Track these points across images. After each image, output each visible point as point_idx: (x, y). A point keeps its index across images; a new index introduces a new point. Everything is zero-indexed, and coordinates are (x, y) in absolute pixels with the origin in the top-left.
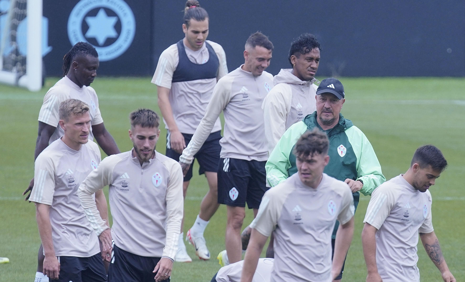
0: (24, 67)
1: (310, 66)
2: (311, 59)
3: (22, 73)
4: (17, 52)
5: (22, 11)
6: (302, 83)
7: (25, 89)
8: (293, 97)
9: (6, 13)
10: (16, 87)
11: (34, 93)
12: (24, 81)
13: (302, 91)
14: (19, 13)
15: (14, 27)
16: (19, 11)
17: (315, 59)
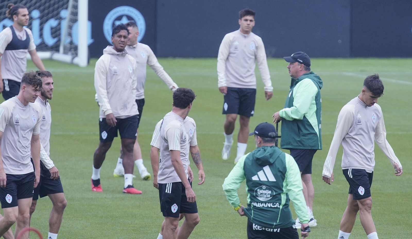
0: (76, 52)
1: (120, 40)
2: (120, 36)
3: (75, 55)
4: (71, 43)
5: (75, 17)
6: (117, 54)
7: (77, 66)
8: (110, 62)
9: (65, 19)
10: (72, 64)
11: (83, 68)
12: (76, 60)
13: (118, 59)
14: (73, 19)
15: (70, 27)
16: (73, 17)
17: (123, 36)
